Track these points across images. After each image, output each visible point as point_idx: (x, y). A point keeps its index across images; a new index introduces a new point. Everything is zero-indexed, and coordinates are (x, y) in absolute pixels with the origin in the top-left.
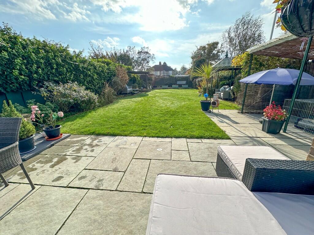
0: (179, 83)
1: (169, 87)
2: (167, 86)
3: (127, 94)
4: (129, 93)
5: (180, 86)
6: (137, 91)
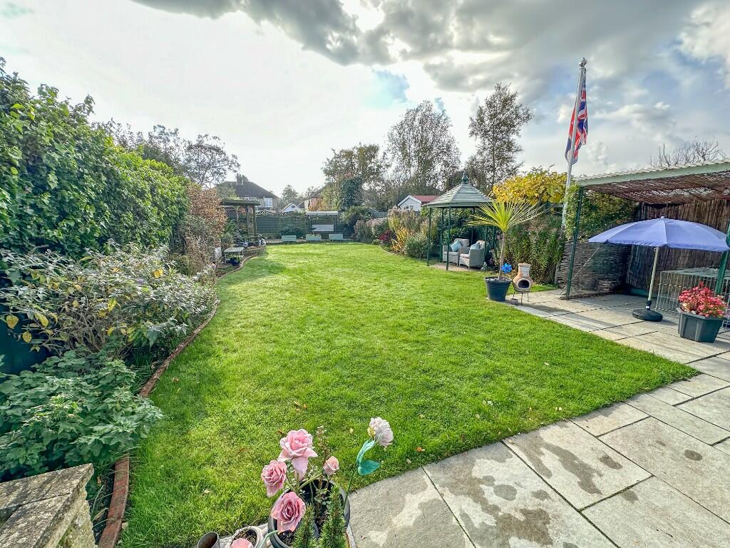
0: (318, 228)
1: (297, 238)
5: (325, 237)
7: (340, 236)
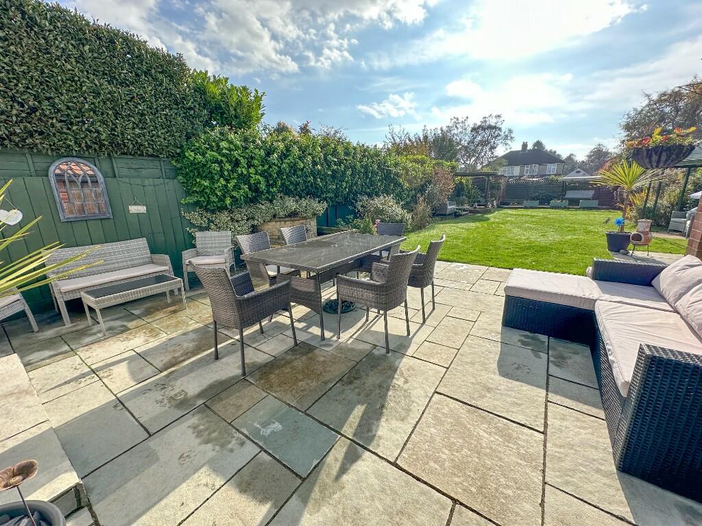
0: (570, 194)
1: (540, 203)
2: (536, 203)
3: (445, 215)
4: (449, 215)
5: (574, 203)
6: (464, 210)
7: (595, 203)
